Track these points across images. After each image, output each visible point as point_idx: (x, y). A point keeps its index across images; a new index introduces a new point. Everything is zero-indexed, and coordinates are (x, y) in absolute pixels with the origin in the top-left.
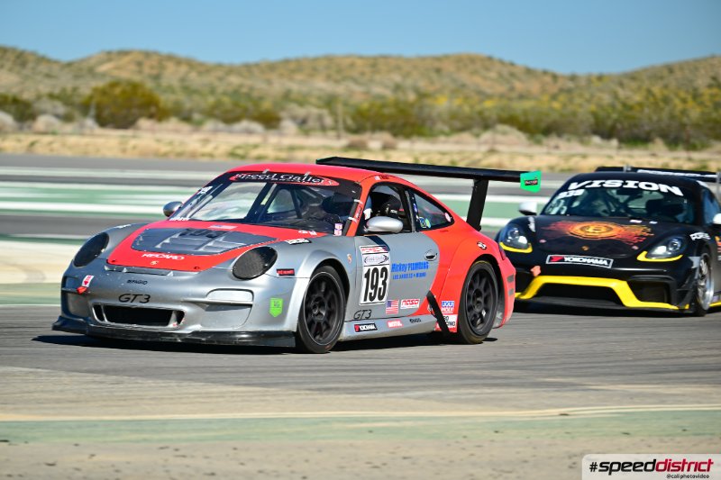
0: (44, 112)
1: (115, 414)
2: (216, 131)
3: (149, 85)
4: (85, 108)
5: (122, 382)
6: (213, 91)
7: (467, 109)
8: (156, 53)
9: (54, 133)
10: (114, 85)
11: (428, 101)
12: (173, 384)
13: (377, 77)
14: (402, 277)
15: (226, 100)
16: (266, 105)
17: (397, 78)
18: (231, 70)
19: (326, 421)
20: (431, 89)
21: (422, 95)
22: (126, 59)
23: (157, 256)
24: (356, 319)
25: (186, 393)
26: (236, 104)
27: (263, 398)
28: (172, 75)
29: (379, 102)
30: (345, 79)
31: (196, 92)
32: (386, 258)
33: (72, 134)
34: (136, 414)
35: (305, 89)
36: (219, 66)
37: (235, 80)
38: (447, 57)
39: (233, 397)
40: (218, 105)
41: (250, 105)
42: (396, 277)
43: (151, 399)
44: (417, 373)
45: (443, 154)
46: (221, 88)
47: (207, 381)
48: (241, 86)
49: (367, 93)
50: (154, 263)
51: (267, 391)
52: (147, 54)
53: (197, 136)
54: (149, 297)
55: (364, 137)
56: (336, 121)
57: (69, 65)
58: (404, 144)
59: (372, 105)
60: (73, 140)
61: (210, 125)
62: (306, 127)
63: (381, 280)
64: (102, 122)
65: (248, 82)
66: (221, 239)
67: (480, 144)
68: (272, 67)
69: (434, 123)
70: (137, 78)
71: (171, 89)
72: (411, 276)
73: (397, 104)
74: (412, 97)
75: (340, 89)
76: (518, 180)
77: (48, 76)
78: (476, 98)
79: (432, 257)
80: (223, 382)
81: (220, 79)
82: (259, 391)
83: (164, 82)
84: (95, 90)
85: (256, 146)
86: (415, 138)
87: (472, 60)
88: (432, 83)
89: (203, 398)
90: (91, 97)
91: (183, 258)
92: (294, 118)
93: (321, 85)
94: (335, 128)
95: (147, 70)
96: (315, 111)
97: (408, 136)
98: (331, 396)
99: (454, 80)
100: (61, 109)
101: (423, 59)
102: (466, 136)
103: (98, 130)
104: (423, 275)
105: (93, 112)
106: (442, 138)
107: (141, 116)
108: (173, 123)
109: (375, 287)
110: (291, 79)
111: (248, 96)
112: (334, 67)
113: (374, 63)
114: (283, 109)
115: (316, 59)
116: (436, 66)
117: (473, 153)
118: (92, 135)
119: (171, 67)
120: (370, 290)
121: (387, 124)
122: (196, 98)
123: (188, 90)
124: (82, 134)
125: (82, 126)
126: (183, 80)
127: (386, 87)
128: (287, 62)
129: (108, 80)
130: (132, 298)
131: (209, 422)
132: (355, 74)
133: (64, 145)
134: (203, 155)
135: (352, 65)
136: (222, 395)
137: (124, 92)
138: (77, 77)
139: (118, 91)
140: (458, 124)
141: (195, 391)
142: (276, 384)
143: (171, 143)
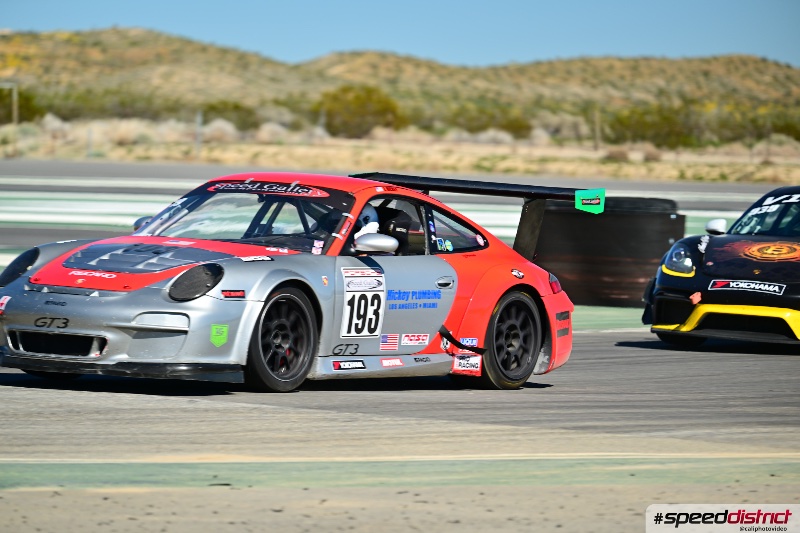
0: (268, 120)
1: (348, 455)
2: (459, 141)
3: (386, 89)
4: (314, 116)
5: (356, 420)
6: (456, 97)
7: (738, 117)
8: (394, 55)
9: (279, 143)
10: (346, 90)
11: (695, 108)
12: (413, 421)
13: (639, 81)
14: (402, 307)
15: (471, 106)
16: (516, 112)
17: (661, 82)
18: (476, 73)
19: (582, 463)
20: (698, 94)
21: (688, 101)
22: (360, 61)
23: (86, 274)
24: (336, 355)
25: (427, 432)
26: (482, 111)
27: (512, 438)
28: (410, 79)
29: (640, 109)
30: (602, 83)
31: (437, 97)
32: (380, 283)
33: (300, 144)
34: (372, 455)
35: (558, 94)
36: (464, 69)
37: (480, 84)
38: (716, 59)
39: (479, 436)
40: (462, 111)
41: (497, 112)
42: (393, 307)
43: (389, 438)
44: (683, 410)
45: (712, 166)
46: (465, 92)
47: (450, 418)
48: (487, 91)
49: (627, 99)
50: (80, 281)
51: (517, 430)
52: (383, 56)
53: (438, 147)
54: (68, 321)
55: (624, 148)
56: (593, 130)
57: (296, 68)
58: (668, 156)
59: (633, 112)
60: (301, 151)
61: (453, 134)
62: (559, 137)
64: (333, 131)
65: (495, 87)
66: (168, 256)
67: (752, 156)
68: (522, 70)
69: (701, 132)
70: (372, 82)
71: (409, 95)
72: (415, 306)
73: (660, 110)
74: (677, 103)
75: (597, 95)
77: (273, 80)
78: (748, 104)
79: (447, 285)
80: (469, 420)
81: (464, 83)
82: (508, 430)
83: (402, 87)
84: (326, 95)
85: (504, 158)
86: (681, 149)
87: (744, 61)
88: (699, 87)
89: (446, 437)
90: (321, 104)
91: (114, 276)
92: (546, 127)
93: (577, 90)
94: (592, 137)
95: (383, 73)
96: (569, 118)
97: (672, 147)
98: (588, 435)
99: (723, 85)
100: (288, 117)
101: (689, 61)
102: (737, 147)
103: (329, 140)
104: (434, 305)
105: (323, 120)
106: (711, 149)
107: (376, 124)
108: (412, 132)
109: (362, 317)
110: (543, 84)
111: (495, 102)
112: (590, 70)
113: (635, 66)
114: (534, 116)
115: (570, 62)
116: (704, 69)
117: (745, 165)
118: (323, 146)
119: (409, 69)
120: (356, 320)
121: (650, 133)
122: (437, 104)
123: (429, 96)
124: (311, 145)
125: (311, 135)
126: (422, 84)
127: (648, 91)
128: (538, 64)
129: (340, 84)
130: (49, 321)
131: (453, 463)
132: (614, 77)
133: (291, 157)
134: (446, 168)
135: (611, 68)
136: (467, 434)
137: (357, 98)
138: (306, 80)
139: (350, 96)
140: (728, 133)
141: (437, 429)
142: (527, 423)
143: (409, 155)
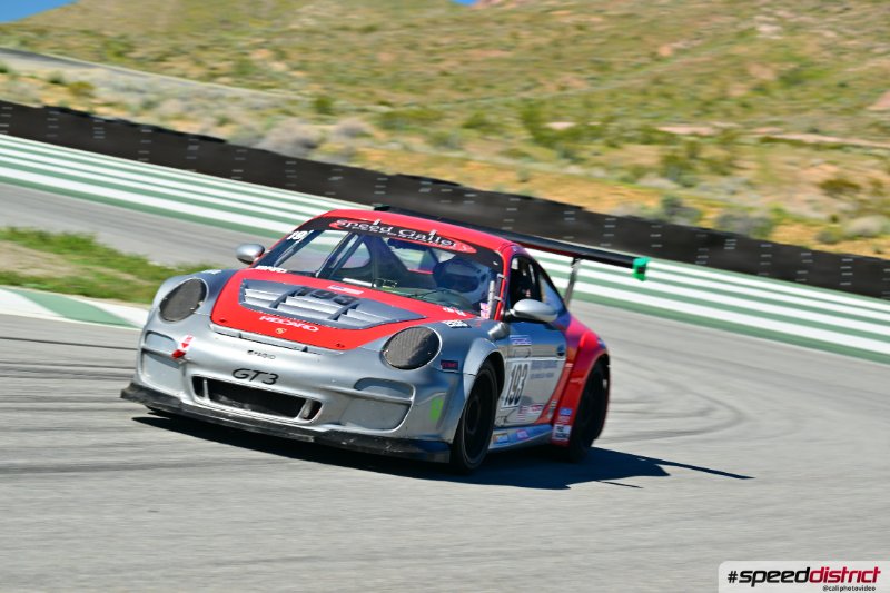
14: (538, 376)
42: (533, 377)
54: (277, 376)
63: (522, 379)
72: (543, 375)
76: (630, 266)
79: (563, 354)
120: (512, 393)
130: (253, 374)
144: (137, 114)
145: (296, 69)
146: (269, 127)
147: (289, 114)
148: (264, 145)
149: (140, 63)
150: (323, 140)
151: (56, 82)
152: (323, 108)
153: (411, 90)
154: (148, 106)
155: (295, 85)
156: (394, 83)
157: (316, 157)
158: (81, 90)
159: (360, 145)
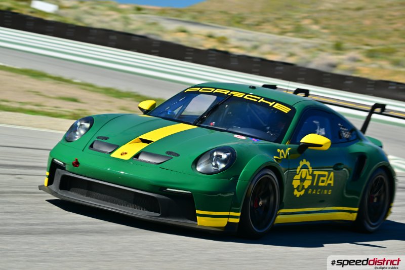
144: (249, 51)
145: (325, 28)
146: (314, 57)
147: (321, 50)
148: (312, 66)
149: (249, 27)
150: (339, 64)
151: (210, 36)
152: (338, 48)
153: (380, 38)
154: (255, 47)
155: (324, 36)
156: (371, 35)
157: (337, 71)
158: (223, 40)
159: (357, 65)
